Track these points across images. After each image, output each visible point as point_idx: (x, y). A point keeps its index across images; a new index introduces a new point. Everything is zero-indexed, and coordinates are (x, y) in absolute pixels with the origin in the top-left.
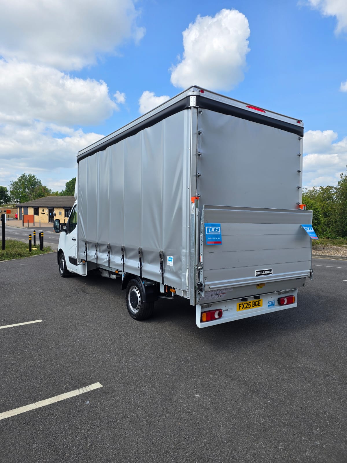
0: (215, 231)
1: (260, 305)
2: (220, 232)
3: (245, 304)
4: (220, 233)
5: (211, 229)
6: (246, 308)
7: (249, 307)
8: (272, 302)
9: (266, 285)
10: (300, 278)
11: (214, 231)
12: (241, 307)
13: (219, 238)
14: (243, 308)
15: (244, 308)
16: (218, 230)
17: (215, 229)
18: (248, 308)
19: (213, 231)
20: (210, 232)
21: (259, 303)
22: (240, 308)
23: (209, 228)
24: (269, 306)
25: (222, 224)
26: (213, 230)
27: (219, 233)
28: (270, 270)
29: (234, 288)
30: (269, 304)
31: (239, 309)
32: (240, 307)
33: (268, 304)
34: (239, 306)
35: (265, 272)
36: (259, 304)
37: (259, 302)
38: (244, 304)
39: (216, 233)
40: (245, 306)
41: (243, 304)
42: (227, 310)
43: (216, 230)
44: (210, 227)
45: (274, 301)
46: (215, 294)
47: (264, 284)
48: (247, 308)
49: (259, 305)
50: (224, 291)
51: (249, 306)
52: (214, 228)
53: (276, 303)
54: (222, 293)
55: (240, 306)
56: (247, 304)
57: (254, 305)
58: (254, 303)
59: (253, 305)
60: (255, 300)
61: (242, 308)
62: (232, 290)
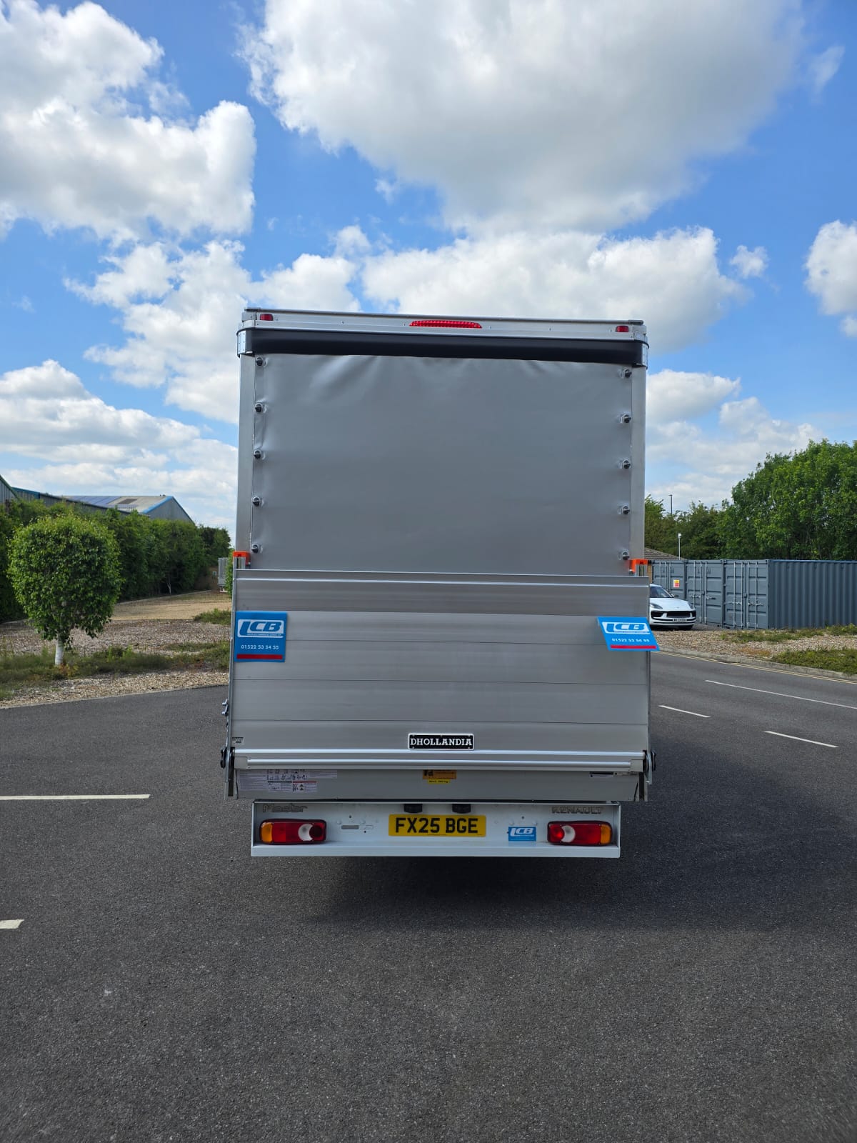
0: (266, 629)
1: (476, 832)
2: (283, 633)
3: (417, 821)
4: (282, 635)
5: (256, 624)
6: (422, 831)
7: (432, 831)
8: (526, 830)
9: (458, 776)
10: (611, 773)
11: (264, 630)
12: (402, 825)
13: (276, 647)
14: (412, 831)
15: (415, 831)
16: (277, 628)
17: (268, 625)
18: (429, 832)
19: (260, 630)
20: (249, 631)
21: (470, 826)
22: (400, 828)
23: (250, 622)
24: (510, 838)
25: (293, 615)
26: (261, 626)
27: (277, 635)
28: (466, 737)
29: (339, 771)
30: (512, 834)
31: (397, 831)
32: (398, 825)
33: (509, 833)
34: (397, 822)
35: (445, 740)
36: (473, 829)
37: (473, 823)
38: (415, 819)
39: (269, 634)
40: (418, 825)
41: (412, 820)
42: (356, 827)
43: (271, 628)
44: (252, 621)
45: (535, 828)
46: (280, 780)
47: (453, 772)
48: (427, 831)
49: (470, 831)
50: (309, 777)
51: (435, 828)
52: (264, 623)
53: (542, 835)
54: (301, 780)
55: (401, 822)
56: (424, 822)
57: (452, 827)
58: (451, 822)
59: (447, 828)
60: (456, 816)
61: (409, 831)
62: (335, 776)
